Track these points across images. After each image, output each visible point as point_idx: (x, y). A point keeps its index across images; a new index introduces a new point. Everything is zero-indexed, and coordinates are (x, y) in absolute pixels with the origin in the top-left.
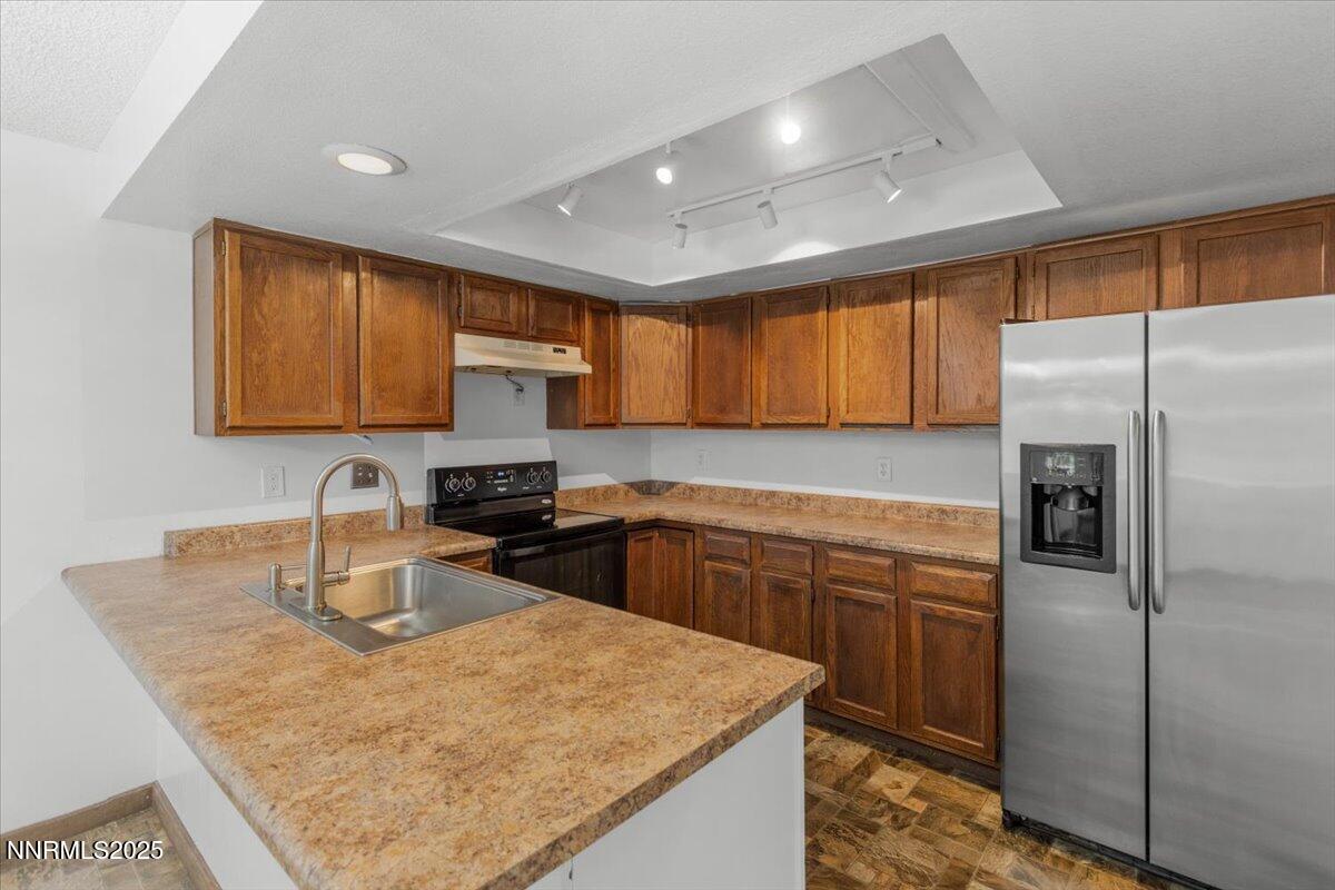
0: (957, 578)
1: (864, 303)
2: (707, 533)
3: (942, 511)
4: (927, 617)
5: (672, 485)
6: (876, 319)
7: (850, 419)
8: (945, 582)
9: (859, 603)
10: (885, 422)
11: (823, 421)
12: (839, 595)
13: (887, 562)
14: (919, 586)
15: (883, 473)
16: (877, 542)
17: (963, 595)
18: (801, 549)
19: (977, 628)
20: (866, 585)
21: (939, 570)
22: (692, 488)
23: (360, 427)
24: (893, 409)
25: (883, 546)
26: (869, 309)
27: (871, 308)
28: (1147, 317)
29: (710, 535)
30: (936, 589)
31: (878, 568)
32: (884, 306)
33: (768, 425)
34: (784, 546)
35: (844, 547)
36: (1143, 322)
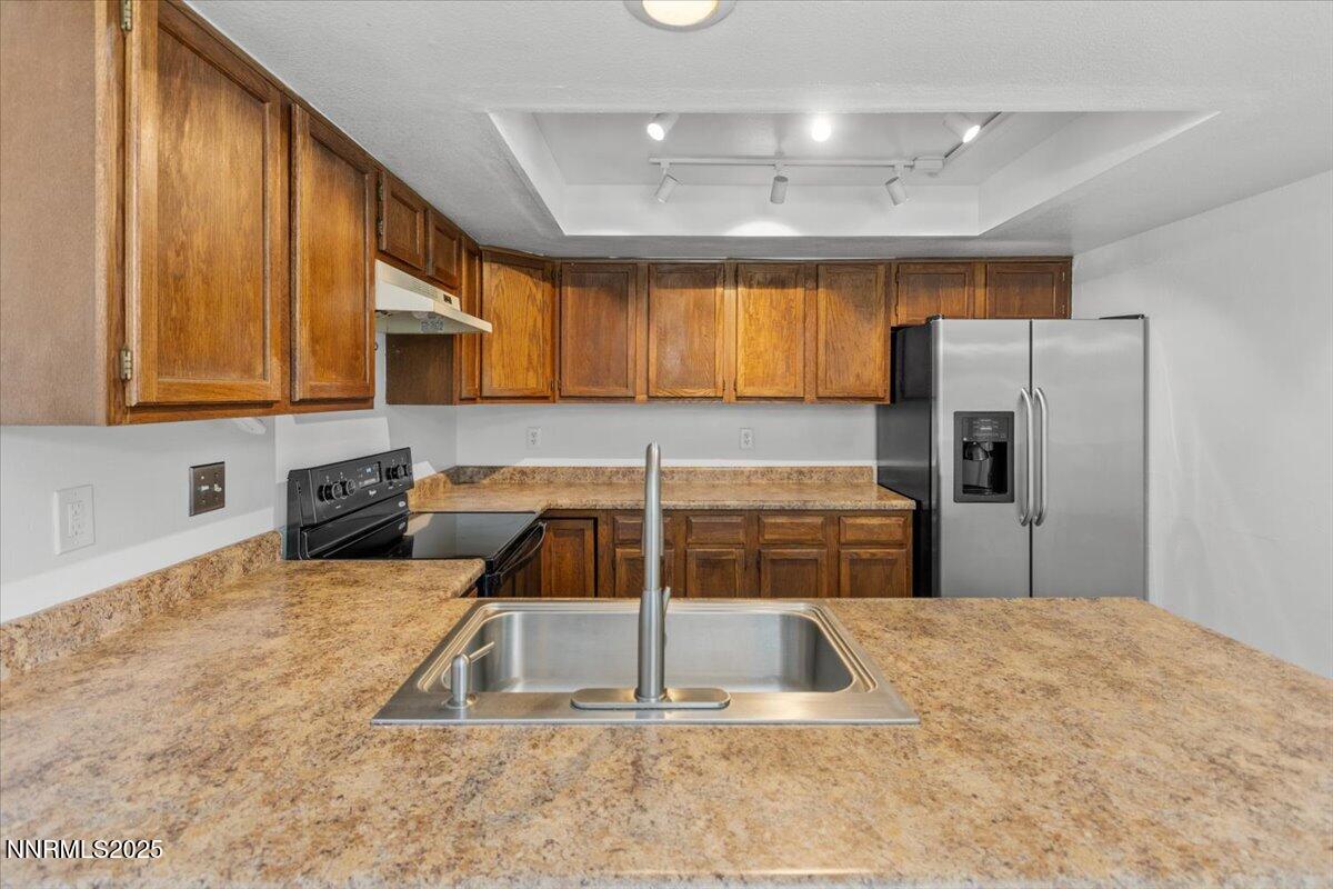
0: (880, 525)
1: (761, 285)
2: (617, 518)
3: (800, 472)
4: (854, 562)
5: (493, 469)
6: (771, 302)
7: (749, 392)
8: (870, 529)
9: (793, 561)
10: (782, 395)
11: (719, 394)
12: (774, 557)
13: (819, 520)
14: (849, 536)
15: (747, 442)
16: (812, 504)
17: (884, 538)
18: (735, 519)
19: (892, 563)
20: (800, 543)
21: (863, 521)
22: (523, 472)
23: (293, 403)
24: (787, 385)
25: (818, 506)
26: (766, 292)
27: (768, 291)
28: (1031, 323)
29: (621, 520)
30: (862, 536)
31: (812, 527)
32: (779, 291)
33: (658, 397)
34: (714, 520)
35: (781, 512)
36: (1028, 328)
